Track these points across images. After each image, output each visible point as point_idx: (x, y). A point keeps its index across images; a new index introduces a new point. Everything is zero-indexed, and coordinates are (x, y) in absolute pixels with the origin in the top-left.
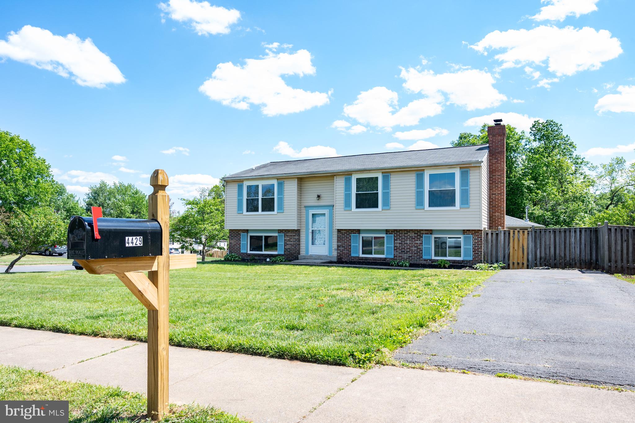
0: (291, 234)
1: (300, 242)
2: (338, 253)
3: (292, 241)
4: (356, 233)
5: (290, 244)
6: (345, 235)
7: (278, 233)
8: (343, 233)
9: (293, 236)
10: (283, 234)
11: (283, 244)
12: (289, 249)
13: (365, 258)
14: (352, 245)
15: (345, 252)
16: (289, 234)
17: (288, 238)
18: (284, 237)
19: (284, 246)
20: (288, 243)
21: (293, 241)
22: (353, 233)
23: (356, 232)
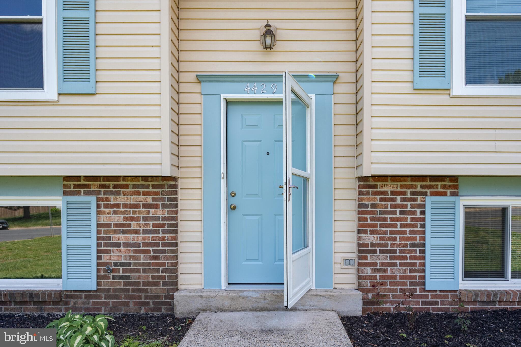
0: (132, 199)
1: (176, 232)
2: (366, 278)
3: (136, 232)
4: (445, 194)
5: (126, 245)
6: (394, 200)
7: (66, 194)
8: (385, 193)
9: (145, 206)
10: (92, 199)
11: (93, 242)
12: (122, 264)
13: (488, 293)
14: (429, 242)
15: (398, 271)
16: (121, 200)
17: (119, 219)
18: (98, 213)
19: (98, 251)
20: (115, 238)
21: (145, 232)
22: (433, 194)
23: (444, 187)
